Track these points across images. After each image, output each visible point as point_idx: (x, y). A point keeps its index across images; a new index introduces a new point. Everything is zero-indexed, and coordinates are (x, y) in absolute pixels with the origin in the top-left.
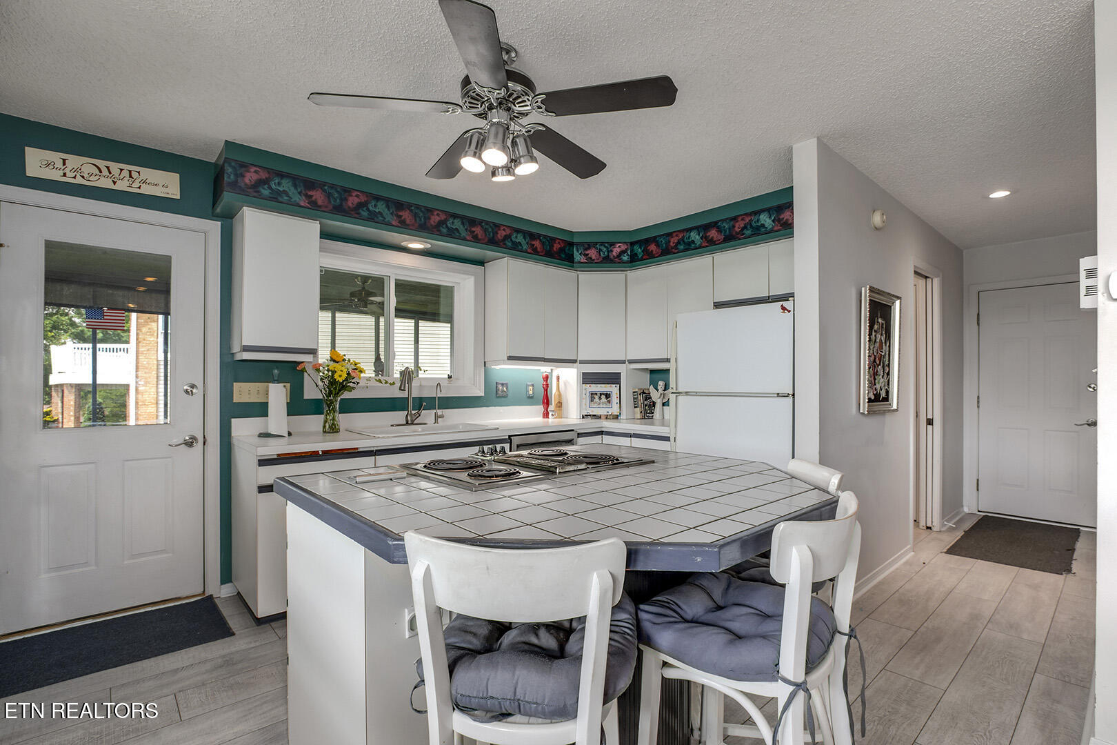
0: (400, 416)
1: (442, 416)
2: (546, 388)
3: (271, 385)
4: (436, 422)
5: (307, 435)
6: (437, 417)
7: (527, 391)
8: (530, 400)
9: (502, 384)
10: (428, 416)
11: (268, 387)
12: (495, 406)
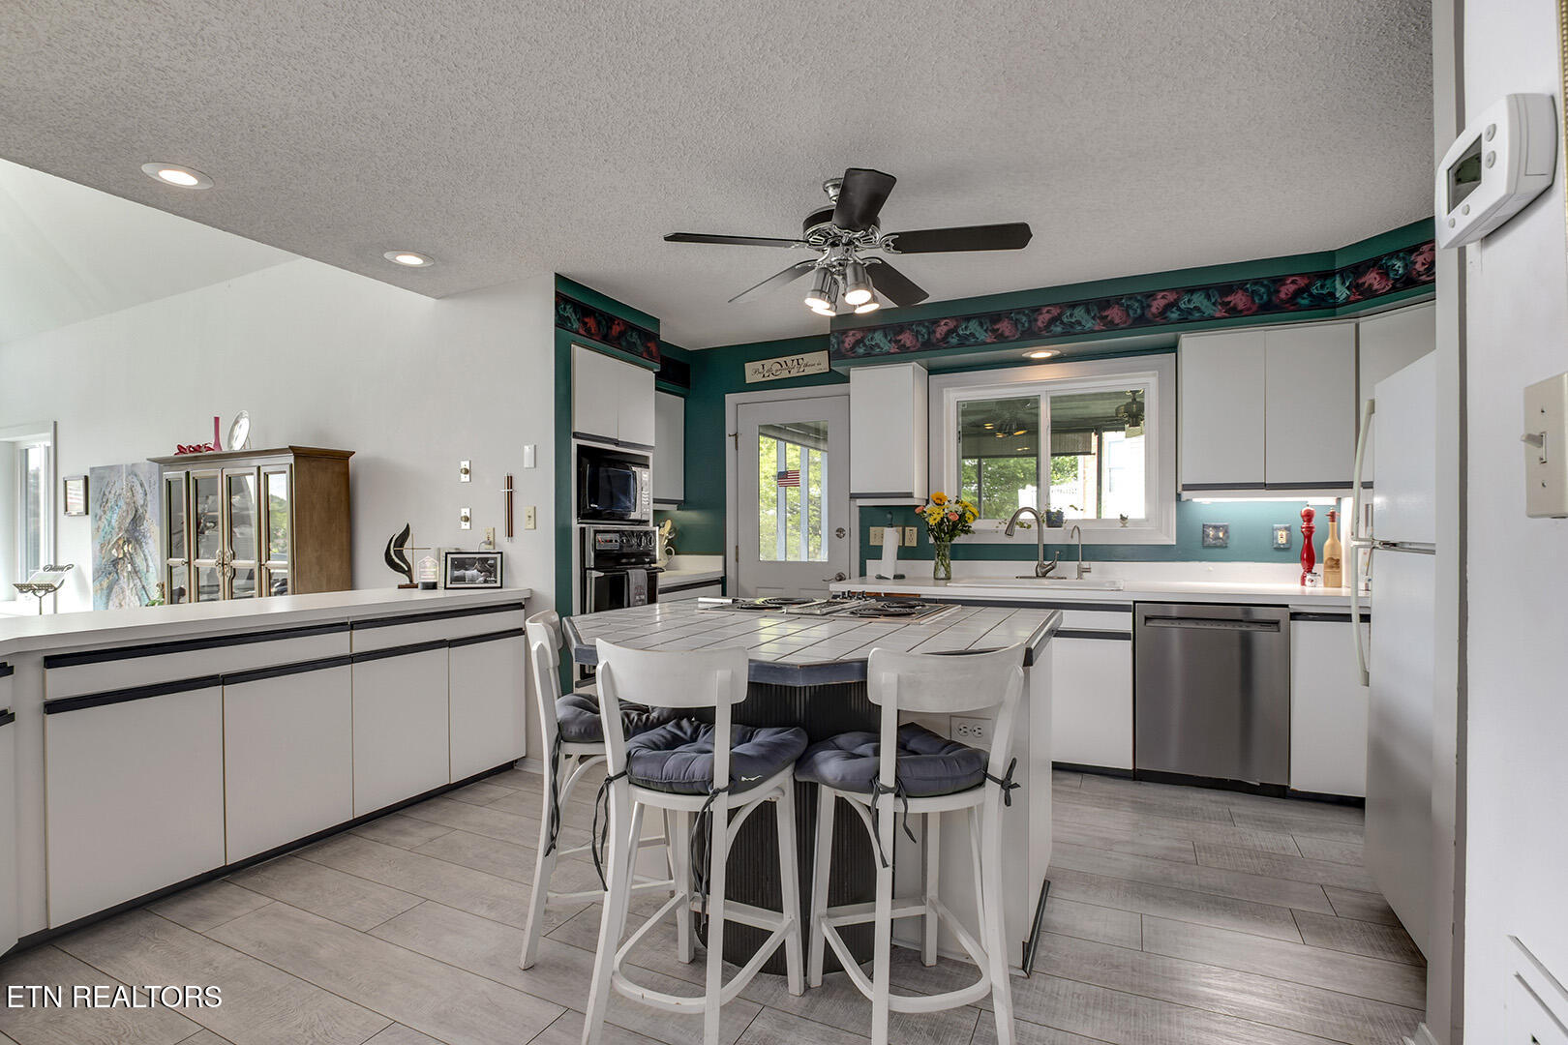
0: (1029, 567)
1: (1088, 570)
2: (1309, 533)
3: (886, 529)
4: (1080, 577)
5: (920, 580)
6: (1082, 571)
7: (1274, 538)
8: (1279, 553)
9: (1216, 528)
10: (1069, 568)
11: (883, 531)
12: (1200, 561)
